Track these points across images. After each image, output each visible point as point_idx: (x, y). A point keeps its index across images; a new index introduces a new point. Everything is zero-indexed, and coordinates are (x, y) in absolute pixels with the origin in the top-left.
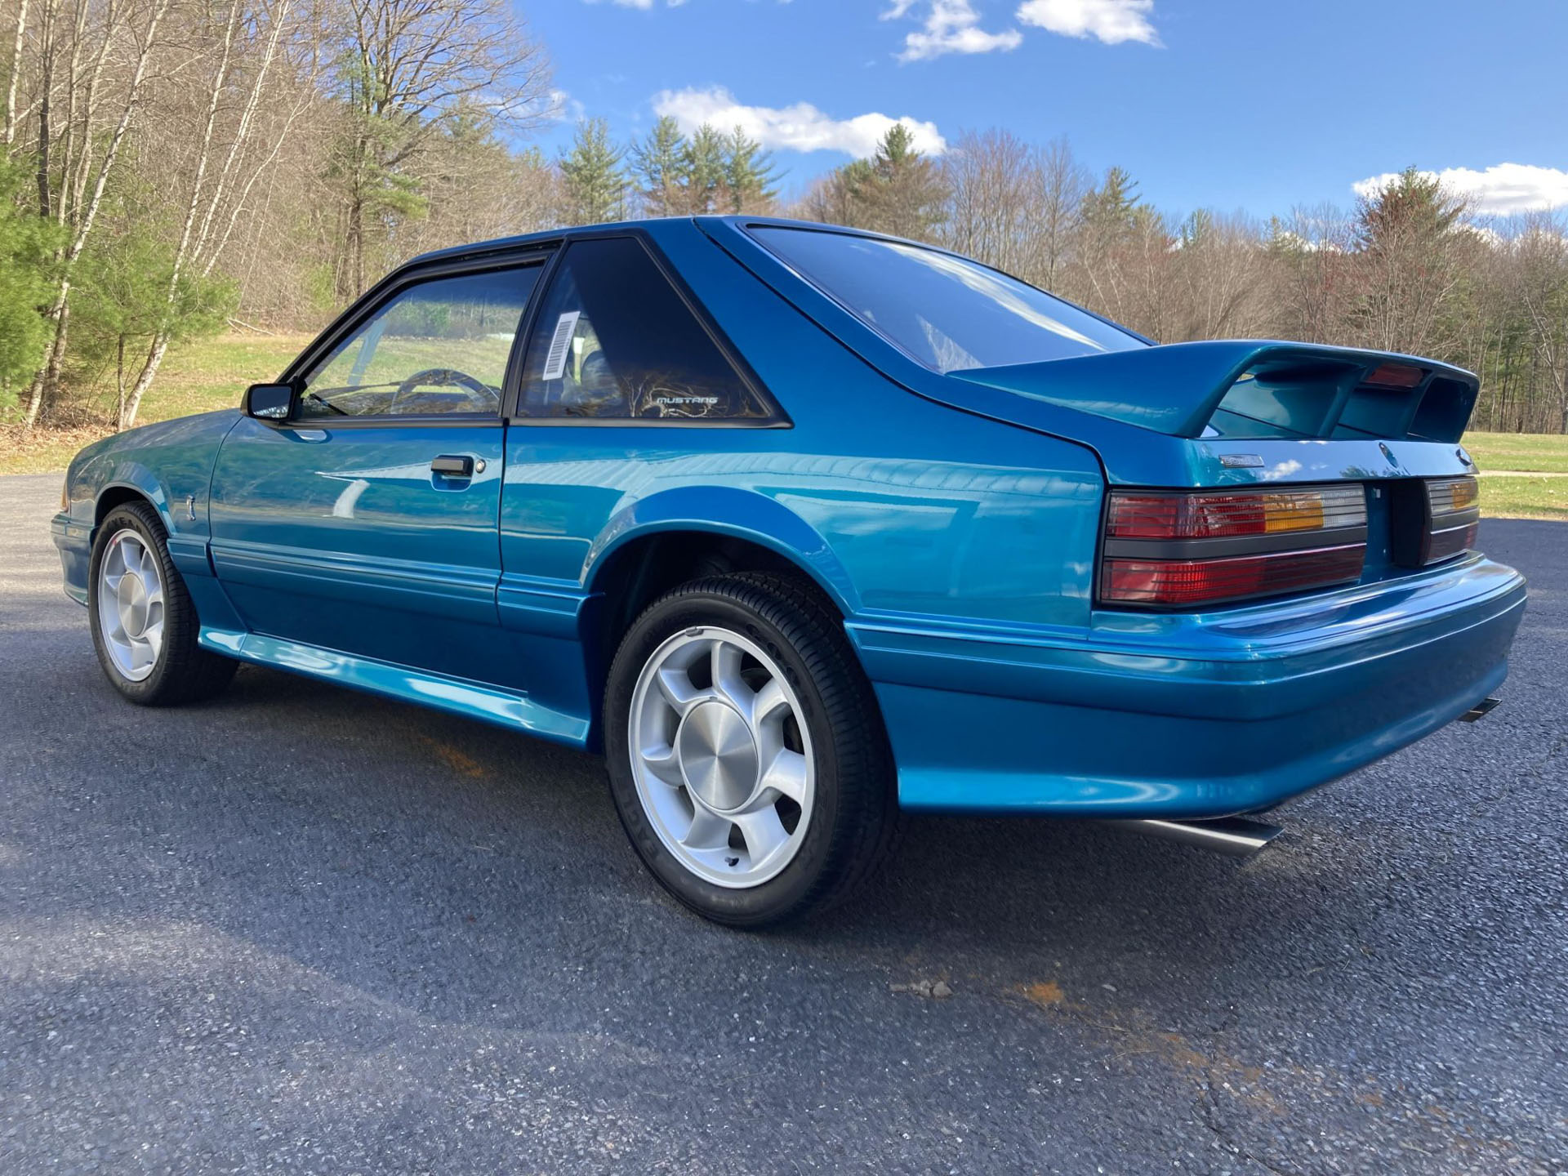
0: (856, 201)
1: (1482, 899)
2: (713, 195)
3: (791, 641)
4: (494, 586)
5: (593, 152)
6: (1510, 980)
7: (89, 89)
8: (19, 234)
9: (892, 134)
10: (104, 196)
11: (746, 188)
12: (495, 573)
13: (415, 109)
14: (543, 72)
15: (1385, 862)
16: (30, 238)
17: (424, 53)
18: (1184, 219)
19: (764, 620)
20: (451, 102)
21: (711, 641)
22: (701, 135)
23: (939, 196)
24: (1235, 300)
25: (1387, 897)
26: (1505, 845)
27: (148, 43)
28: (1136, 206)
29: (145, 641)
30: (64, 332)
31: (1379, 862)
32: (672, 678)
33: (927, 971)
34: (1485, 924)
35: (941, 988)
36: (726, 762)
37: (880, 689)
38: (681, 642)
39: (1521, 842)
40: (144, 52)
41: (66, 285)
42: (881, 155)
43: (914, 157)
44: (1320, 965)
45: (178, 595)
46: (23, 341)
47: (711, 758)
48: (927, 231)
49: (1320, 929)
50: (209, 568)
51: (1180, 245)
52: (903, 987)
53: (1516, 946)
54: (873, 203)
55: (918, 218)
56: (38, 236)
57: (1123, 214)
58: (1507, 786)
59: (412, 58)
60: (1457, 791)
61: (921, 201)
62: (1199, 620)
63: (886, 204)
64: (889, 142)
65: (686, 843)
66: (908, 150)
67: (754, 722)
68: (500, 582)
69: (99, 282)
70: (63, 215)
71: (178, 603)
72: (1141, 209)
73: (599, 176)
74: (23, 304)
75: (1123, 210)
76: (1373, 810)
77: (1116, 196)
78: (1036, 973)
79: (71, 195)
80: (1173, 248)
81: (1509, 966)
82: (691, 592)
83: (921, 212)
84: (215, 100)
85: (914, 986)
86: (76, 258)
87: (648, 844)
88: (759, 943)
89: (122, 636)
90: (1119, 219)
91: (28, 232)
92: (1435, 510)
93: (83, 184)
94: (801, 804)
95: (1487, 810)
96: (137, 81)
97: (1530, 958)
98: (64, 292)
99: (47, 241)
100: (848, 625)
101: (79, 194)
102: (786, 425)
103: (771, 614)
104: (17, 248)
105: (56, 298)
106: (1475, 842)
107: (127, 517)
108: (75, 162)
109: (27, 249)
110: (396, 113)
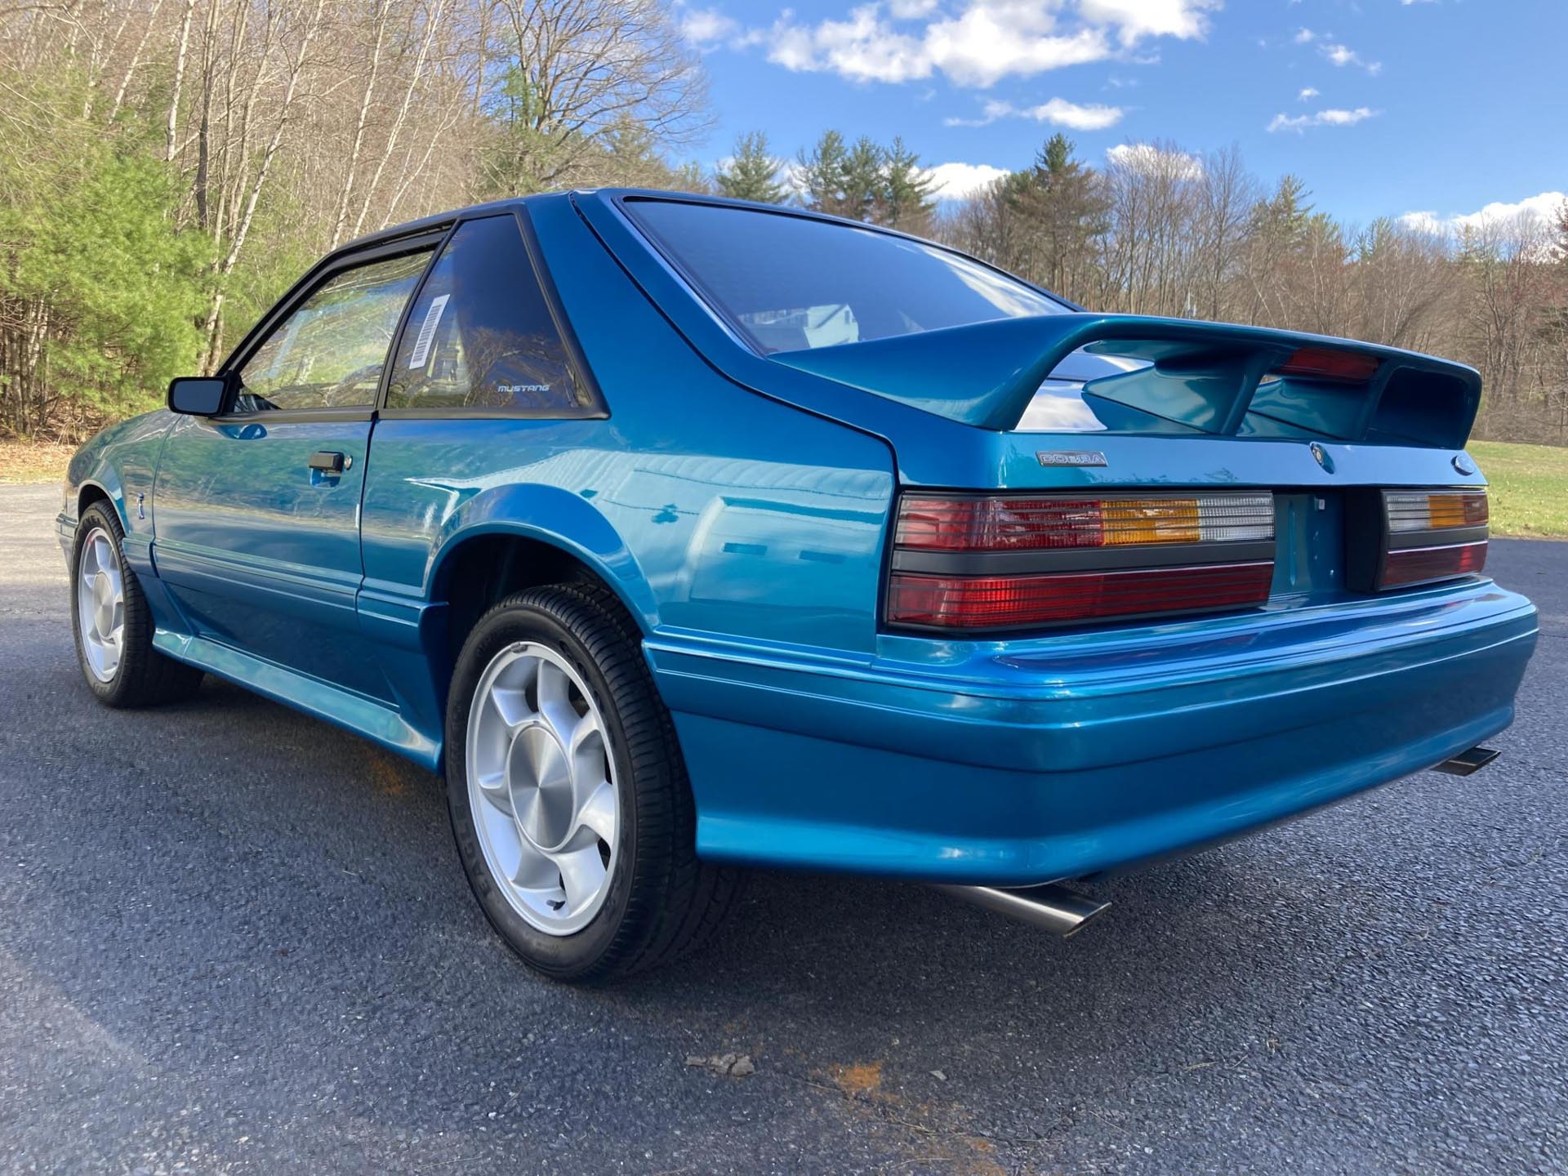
0: (1014, 212)
1: (1445, 987)
2: (870, 208)
3: (598, 661)
4: (355, 590)
5: (751, 165)
6: (1434, 1093)
7: (246, 108)
8: (172, 246)
9: (1052, 143)
10: (256, 211)
11: (905, 201)
12: (357, 578)
13: (574, 124)
14: (699, 87)
15: (1349, 936)
16: (183, 250)
17: (584, 69)
18: (1363, 229)
19: (573, 636)
20: (610, 118)
21: (537, 659)
22: (859, 149)
23: (1101, 206)
24: (1415, 313)
25: (1332, 979)
26: (1505, 921)
27: (299, 62)
28: (1311, 214)
29: (112, 641)
30: (219, 343)
31: (1342, 934)
32: (505, 698)
33: (740, 1043)
34: (1434, 1019)
35: (744, 1063)
36: (546, 795)
37: (678, 718)
38: (508, 657)
39: (1527, 918)
40: (296, 71)
41: (219, 297)
42: (1040, 165)
43: (1073, 168)
44: (1208, 1060)
45: (134, 596)
46: (175, 351)
47: (533, 789)
48: (1088, 242)
49: (1231, 1014)
50: (152, 569)
51: (1356, 257)
52: (699, 1061)
53: (1461, 1049)
54: (1031, 214)
55: (1078, 228)
56: (190, 249)
57: (1295, 224)
58: (1541, 850)
59: (569, 76)
60: (1478, 853)
61: (1083, 211)
62: (1001, 647)
63: (1043, 215)
64: (1049, 152)
65: (514, 881)
66: (1068, 161)
67: (570, 750)
68: (361, 588)
69: (248, 295)
70: (219, 231)
71: (135, 604)
72: (1316, 218)
73: (757, 190)
74: (176, 313)
75: (1296, 220)
76: (1365, 872)
77: (1289, 205)
78: (862, 1052)
79: (227, 211)
80: (1347, 261)
81: (1439, 1075)
82: (514, 602)
83: (1082, 222)
84: (363, 117)
85: (715, 1060)
86: (229, 271)
87: (481, 879)
88: (573, 998)
89: (96, 636)
90: (1290, 228)
91: (181, 245)
92: (1394, 526)
93: (240, 200)
94: (610, 845)
95: (1504, 877)
96: (289, 99)
97: (1472, 1065)
98: (218, 304)
99: (199, 253)
100: (646, 645)
101: (235, 210)
102: (604, 415)
103: (581, 629)
104: (171, 260)
105: (209, 311)
106: (1471, 915)
107: (97, 516)
108: (232, 177)
109: (181, 262)
110: (555, 129)
